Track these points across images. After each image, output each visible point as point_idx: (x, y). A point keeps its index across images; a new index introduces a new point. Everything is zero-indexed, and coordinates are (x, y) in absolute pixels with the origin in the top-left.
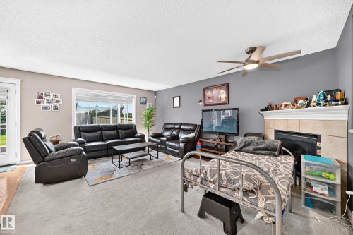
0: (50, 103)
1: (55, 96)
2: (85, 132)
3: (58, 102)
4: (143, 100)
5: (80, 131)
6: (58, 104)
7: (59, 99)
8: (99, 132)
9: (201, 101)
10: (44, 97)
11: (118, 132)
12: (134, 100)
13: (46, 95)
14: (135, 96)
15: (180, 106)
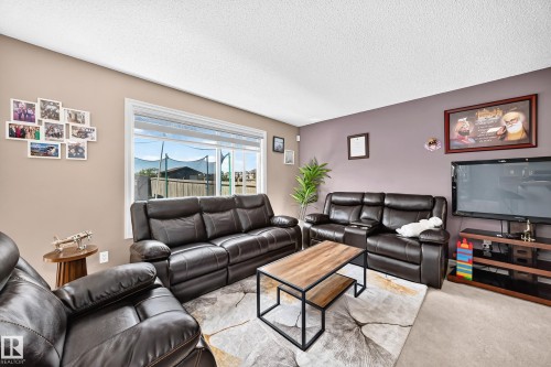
0: (58, 135)
1: (76, 118)
2: (162, 217)
3: (83, 134)
4: (278, 143)
5: (148, 217)
6: (83, 142)
7: (87, 125)
8: (197, 216)
9: (435, 142)
10: (38, 116)
11: (236, 214)
12: (263, 142)
13: (46, 113)
14: (264, 134)
15: (367, 156)
